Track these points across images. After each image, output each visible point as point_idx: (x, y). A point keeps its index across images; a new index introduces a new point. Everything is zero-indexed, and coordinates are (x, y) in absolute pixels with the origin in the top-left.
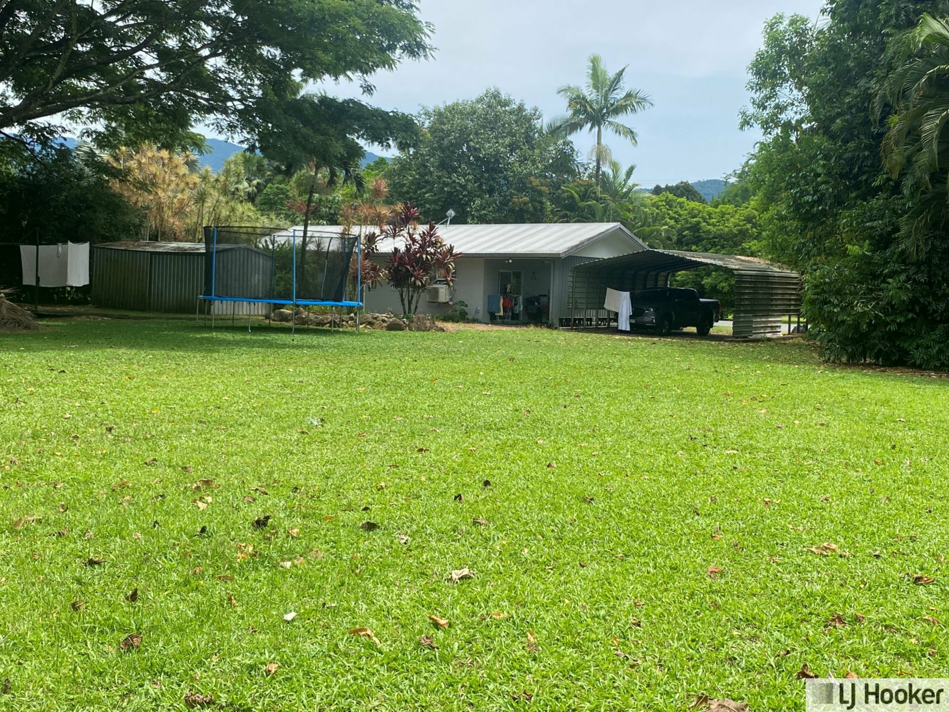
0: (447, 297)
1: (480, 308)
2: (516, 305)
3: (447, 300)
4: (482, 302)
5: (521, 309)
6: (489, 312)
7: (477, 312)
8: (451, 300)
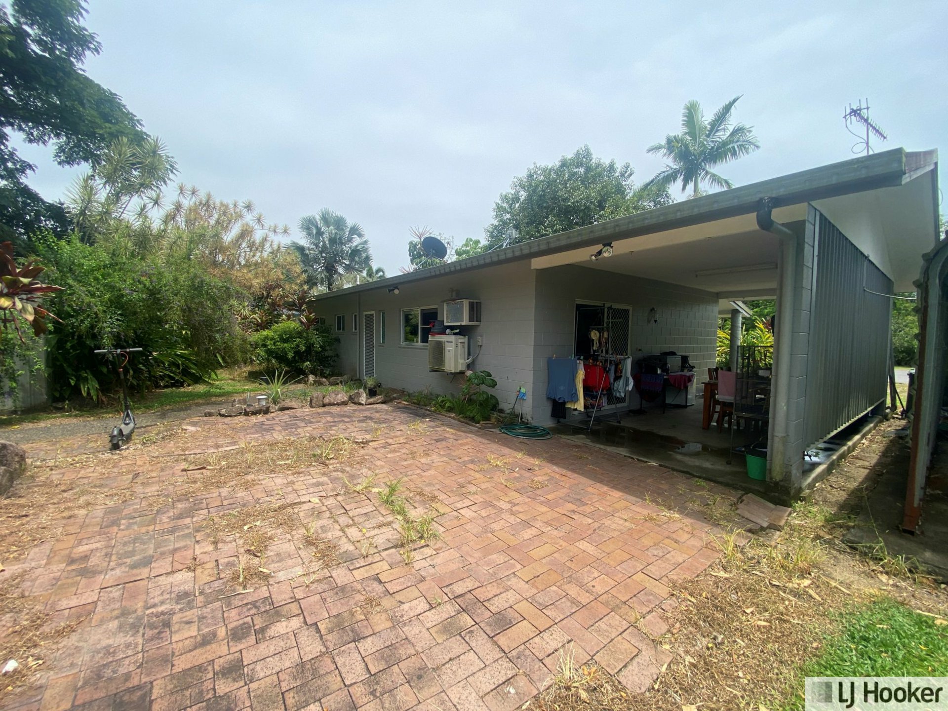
0: (461, 361)
1: (527, 389)
2: (617, 378)
3: (460, 368)
4: (531, 374)
5: (630, 387)
6: (549, 398)
7: (520, 397)
8: (469, 367)
